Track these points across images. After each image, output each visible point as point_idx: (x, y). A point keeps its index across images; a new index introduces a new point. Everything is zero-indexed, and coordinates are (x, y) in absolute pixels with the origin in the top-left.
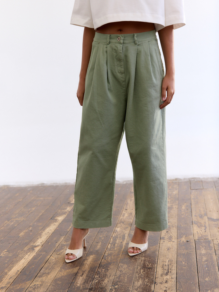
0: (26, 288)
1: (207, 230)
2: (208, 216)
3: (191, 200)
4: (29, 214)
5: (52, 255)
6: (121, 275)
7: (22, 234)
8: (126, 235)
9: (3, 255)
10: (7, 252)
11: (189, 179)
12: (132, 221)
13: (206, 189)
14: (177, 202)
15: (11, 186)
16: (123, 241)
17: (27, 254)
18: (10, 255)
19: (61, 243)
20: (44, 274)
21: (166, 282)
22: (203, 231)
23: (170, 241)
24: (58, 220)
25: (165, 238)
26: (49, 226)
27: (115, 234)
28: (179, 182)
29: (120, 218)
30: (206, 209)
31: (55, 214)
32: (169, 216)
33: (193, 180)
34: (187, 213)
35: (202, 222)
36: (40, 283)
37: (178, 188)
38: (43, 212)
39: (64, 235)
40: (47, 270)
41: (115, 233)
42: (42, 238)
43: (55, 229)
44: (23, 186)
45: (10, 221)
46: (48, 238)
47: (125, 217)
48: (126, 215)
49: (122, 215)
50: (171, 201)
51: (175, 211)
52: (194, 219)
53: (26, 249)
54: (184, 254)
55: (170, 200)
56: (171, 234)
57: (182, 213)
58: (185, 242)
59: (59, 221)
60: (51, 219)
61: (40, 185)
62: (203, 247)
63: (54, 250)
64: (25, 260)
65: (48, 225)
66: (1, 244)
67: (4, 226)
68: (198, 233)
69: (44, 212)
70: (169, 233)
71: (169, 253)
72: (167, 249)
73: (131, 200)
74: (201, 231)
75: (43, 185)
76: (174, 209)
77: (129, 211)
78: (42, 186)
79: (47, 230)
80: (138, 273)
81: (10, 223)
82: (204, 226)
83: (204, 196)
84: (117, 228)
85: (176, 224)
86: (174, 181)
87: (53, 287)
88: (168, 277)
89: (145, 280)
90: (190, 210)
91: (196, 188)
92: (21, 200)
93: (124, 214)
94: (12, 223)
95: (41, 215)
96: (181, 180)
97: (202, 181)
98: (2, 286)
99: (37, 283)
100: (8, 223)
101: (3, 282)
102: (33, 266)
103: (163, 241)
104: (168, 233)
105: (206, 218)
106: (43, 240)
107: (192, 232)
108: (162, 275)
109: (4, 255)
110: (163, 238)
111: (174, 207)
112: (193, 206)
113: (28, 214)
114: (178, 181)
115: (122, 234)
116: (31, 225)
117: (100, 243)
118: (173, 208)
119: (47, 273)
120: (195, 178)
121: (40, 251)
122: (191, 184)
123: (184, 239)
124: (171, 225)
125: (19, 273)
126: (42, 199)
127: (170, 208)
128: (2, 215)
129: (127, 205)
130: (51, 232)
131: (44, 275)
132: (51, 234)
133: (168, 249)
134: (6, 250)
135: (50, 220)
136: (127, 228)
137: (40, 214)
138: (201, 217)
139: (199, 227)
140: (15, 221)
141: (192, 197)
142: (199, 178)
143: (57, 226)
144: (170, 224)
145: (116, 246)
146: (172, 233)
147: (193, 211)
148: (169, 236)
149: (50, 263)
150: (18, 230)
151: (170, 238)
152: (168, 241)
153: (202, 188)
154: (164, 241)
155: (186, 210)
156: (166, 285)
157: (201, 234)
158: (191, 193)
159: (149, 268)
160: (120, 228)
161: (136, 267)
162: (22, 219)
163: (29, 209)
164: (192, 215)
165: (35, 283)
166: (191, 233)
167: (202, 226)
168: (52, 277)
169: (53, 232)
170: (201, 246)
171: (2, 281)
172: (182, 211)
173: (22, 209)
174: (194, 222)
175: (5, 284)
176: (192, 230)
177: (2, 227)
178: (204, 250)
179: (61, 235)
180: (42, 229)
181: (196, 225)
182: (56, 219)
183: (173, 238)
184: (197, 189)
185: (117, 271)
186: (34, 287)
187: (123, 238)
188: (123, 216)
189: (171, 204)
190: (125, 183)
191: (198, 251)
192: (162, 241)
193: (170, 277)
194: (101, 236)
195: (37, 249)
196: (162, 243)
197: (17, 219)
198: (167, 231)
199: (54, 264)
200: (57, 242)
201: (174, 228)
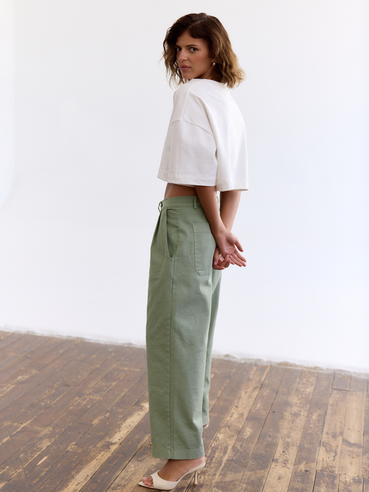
1: (337, 458)
2: (344, 437)
3: (327, 406)
4: (108, 392)
5: (131, 461)
7: (96, 422)
8: (230, 447)
9: (71, 450)
10: (76, 446)
11: (334, 370)
12: (241, 427)
13: (353, 392)
14: (308, 406)
15: (87, 341)
16: (224, 456)
17: (100, 453)
18: (80, 451)
19: (144, 445)
20: (119, 486)
22: (332, 458)
23: (284, 467)
24: (145, 408)
25: (279, 461)
26: (132, 416)
27: (216, 443)
28: (318, 373)
29: (227, 420)
30: (344, 425)
31: (141, 398)
32: (292, 427)
33: (339, 372)
34: (317, 427)
35: (334, 444)
37: (314, 382)
38: (127, 390)
40: (123, 481)
41: (216, 441)
42: (121, 432)
43: (139, 421)
44: (102, 343)
45: (82, 398)
46: (128, 433)
47: (233, 419)
48: (235, 416)
49: (230, 414)
50: (300, 404)
51: (301, 422)
52: (324, 438)
53: (99, 445)
54: (298, 488)
55: (299, 402)
56: (288, 456)
57: (311, 426)
58: (303, 471)
59: (145, 410)
60: (136, 404)
61: (126, 346)
62: (324, 483)
63: (134, 454)
64: (97, 461)
65: (130, 414)
66: (69, 433)
67: (73, 404)
68: (323, 461)
69: (128, 392)
70: (286, 454)
71: (279, 484)
72: (277, 478)
73: (246, 392)
74: (329, 458)
75: (130, 346)
76: (301, 417)
77: (240, 409)
78: (128, 347)
79: (128, 421)
81: (81, 402)
82: (334, 451)
83: (347, 403)
84: (220, 434)
85: (299, 443)
86: (311, 370)
90: (321, 423)
91: (339, 388)
92: (98, 367)
93: (233, 413)
94: (85, 403)
95: (123, 396)
96: (322, 370)
97: (351, 377)
100: (79, 401)
101: (68, 487)
102: (107, 473)
104: (284, 453)
105: (340, 439)
106: (123, 436)
107: (316, 457)
110: (276, 461)
111: (302, 414)
112: (328, 417)
113: (106, 392)
114: (317, 371)
115: (224, 445)
116: (108, 409)
118: (300, 415)
119: (123, 485)
120: (342, 371)
121: (117, 452)
122: (334, 379)
123: (302, 467)
124: (292, 442)
125: (89, 478)
126: (126, 369)
127: (296, 415)
128: (72, 388)
129: (239, 399)
130: (133, 425)
131: (118, 488)
132: (132, 429)
133: (279, 478)
134: (74, 443)
135: (134, 405)
136: (233, 436)
137: (122, 394)
138: (334, 436)
139: (327, 451)
140: (88, 399)
141: (331, 402)
142: (348, 372)
143: (143, 417)
144: (290, 440)
145: (213, 462)
146: (289, 455)
147: (325, 425)
148: (285, 459)
149: (128, 472)
150: (91, 414)
151: (285, 462)
152: (281, 467)
153: (348, 390)
154: (276, 466)
155: (317, 421)
157: (327, 463)
158: (331, 395)
160: (223, 434)
162: (98, 398)
163: (108, 384)
164: (323, 431)
166: (315, 459)
167: (332, 451)
169: (136, 426)
170: (322, 481)
171: (68, 486)
172: (312, 422)
173: (99, 382)
174: (323, 442)
176: (317, 455)
177: (71, 406)
178: (324, 487)
179: (146, 432)
180: (122, 418)
181: (324, 448)
182: (142, 407)
183: (290, 462)
184: (340, 390)
187: (225, 452)
188: (231, 417)
189: (299, 408)
190: (243, 362)
191: (317, 487)
192: (274, 464)
195: (113, 448)
196: (274, 468)
197: (91, 397)
198: (284, 450)
199: (132, 474)
200: (139, 443)
201: (294, 448)
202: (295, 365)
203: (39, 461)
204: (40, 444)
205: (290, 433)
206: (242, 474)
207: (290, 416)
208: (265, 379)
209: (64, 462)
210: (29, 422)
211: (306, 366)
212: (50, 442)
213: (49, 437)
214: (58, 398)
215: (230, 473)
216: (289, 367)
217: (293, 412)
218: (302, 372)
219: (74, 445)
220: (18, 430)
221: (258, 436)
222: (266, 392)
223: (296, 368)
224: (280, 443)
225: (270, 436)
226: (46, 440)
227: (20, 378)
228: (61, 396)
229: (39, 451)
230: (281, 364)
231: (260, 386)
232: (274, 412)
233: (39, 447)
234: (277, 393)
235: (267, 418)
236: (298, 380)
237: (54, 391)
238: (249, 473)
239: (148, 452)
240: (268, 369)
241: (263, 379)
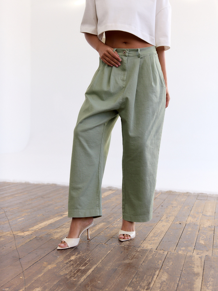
1: (199, 220)
2: (203, 213)
3: (194, 205)
9: (39, 216)
10: (42, 215)
11: (198, 194)
13: (209, 200)
14: (182, 204)
17: (56, 217)
20: (64, 227)
21: (153, 240)
22: (195, 220)
30: (204, 210)
33: (201, 195)
34: (187, 211)
35: (197, 216)
36: (60, 231)
51: (177, 209)
52: (192, 214)
55: (177, 203)
56: (169, 219)
62: (190, 227)
64: (54, 220)
68: (190, 221)
72: (162, 226)
83: (205, 203)
86: (185, 194)
88: (156, 238)
90: (190, 209)
91: (201, 199)
96: (191, 193)
97: (208, 196)
98: (32, 229)
101: (34, 227)
102: (58, 223)
108: (151, 237)
110: (162, 221)
111: (179, 206)
114: (188, 194)
120: (203, 193)
123: (177, 222)
138: (198, 213)
142: (206, 194)
144: (171, 215)
150: (54, 206)
151: (167, 221)
153: (206, 199)
156: (152, 242)
158: (195, 201)
162: (60, 201)
172: (184, 209)
176: (187, 219)
177: (43, 203)
181: (191, 217)
186: (55, 232)
191: (186, 229)
193: (158, 238)
195: (64, 216)
196: (160, 223)
197: (56, 201)
198: (167, 217)
201: (173, 217)
203: (19, 219)
204: (22, 214)
205: (171, 212)
209: (34, 220)
210: (17, 208)
211: (182, 192)
212: (28, 214)
216: (172, 193)
217: (173, 206)
218: (179, 194)
220: (10, 210)
223: (176, 193)
224: (164, 215)
227: (17, 195)
229: (20, 216)
230: (167, 192)
232: (162, 206)
234: (164, 200)
236: (177, 197)
240: (160, 194)
241: (157, 196)
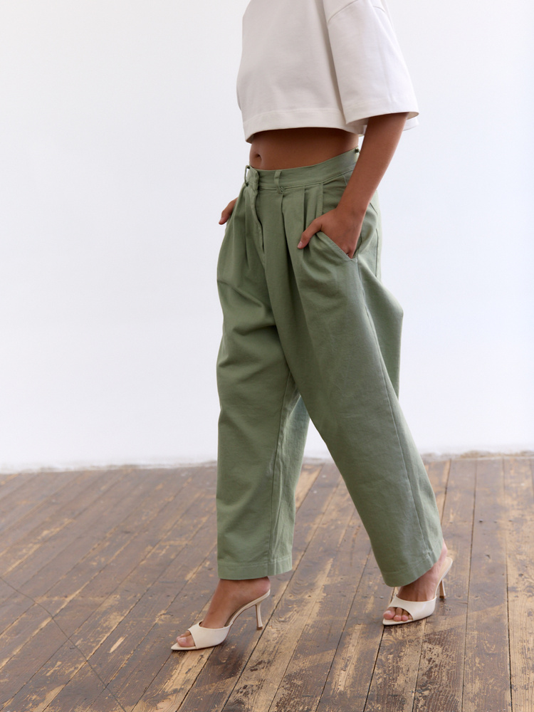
0: (228, 693)
4: (197, 532)
5: (270, 624)
6: (431, 668)
7: (190, 576)
9: (160, 622)
10: (167, 616)
15: (142, 468)
18: (176, 622)
19: (284, 597)
20: (260, 663)
23: (530, 596)
25: (519, 589)
28: (530, 460)
32: (520, 539)
36: (257, 683)
37: (529, 473)
39: (286, 580)
40: (265, 656)
44: (168, 467)
45: (157, 546)
50: (518, 505)
55: (515, 503)
56: (531, 581)
61: (207, 466)
63: (271, 613)
66: (150, 598)
67: (145, 557)
70: (526, 578)
71: (533, 623)
72: (526, 614)
76: (529, 523)
80: (469, 665)
81: (158, 551)
86: (518, 458)
87: (286, 692)
89: (486, 680)
92: (171, 500)
94: (164, 552)
98: (174, 687)
99: (249, 683)
100: (153, 551)
101: (173, 678)
102: (233, 647)
103: (514, 594)
104: (523, 577)
108: (524, 671)
109: (163, 621)
110: (514, 590)
111: (528, 518)
113: (194, 532)
114: (527, 458)
116: (206, 556)
117: (372, 598)
118: (526, 520)
119: (266, 661)
124: (528, 560)
125: (205, 660)
127: (519, 521)
128: (136, 534)
131: (261, 666)
133: (530, 614)
134: (163, 612)
140: (168, 547)
144: (525, 558)
146: (532, 579)
148: (526, 585)
149: (268, 641)
150: (180, 567)
151: (530, 590)
152: (526, 597)
154: (517, 597)
159: (493, 655)
161: (463, 651)
162: (184, 543)
163: (195, 521)
165: (245, 683)
168: (280, 670)
171: (172, 676)
173: (178, 521)
175: (181, 682)
177: (143, 560)
179: (279, 580)
185: (422, 660)
186: (244, 691)
189: (520, 511)
192: (511, 596)
194: (371, 583)
196: (514, 601)
197: (172, 542)
198: (520, 573)
199: (277, 643)
200: (274, 596)
202: (489, 454)
203: (112, 646)
204: (107, 621)
205: (520, 547)
206: (465, 616)
207: (510, 524)
208: (448, 480)
209: (155, 642)
210: (77, 592)
212: (122, 615)
213: (119, 608)
214: (118, 552)
215: (444, 617)
216: (480, 459)
217: (512, 518)
218: (503, 462)
219: (164, 614)
220: (63, 607)
221: (469, 560)
222: (457, 497)
223: (493, 459)
224: (509, 564)
225: (488, 556)
226: (115, 614)
227: (45, 533)
228: (122, 548)
229: (106, 632)
230: (466, 456)
231: (444, 490)
232: (481, 522)
233: (104, 625)
234: (475, 496)
235: (472, 531)
236: (502, 474)
237: (107, 544)
238: (475, 613)
239: (293, 607)
240: (447, 466)
241: (445, 480)
